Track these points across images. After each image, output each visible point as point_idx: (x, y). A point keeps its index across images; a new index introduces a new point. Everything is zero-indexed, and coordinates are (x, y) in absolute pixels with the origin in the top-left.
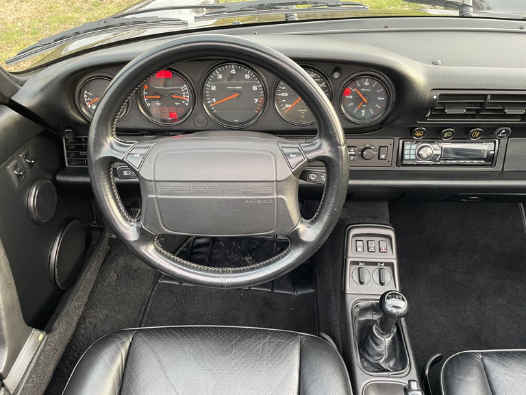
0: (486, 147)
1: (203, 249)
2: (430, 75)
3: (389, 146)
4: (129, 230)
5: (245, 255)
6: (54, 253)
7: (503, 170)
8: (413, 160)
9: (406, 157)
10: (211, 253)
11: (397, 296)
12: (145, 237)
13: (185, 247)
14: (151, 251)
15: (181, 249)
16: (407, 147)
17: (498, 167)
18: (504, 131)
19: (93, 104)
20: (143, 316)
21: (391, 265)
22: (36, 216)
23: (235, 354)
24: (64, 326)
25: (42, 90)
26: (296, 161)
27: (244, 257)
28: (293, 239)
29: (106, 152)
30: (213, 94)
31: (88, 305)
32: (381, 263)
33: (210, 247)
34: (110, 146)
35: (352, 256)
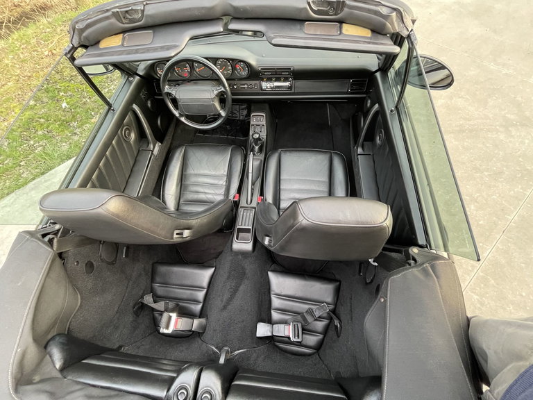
0: (287, 84)
2: (258, 61)
3: (258, 83)
4: (176, 113)
6: (159, 122)
7: (295, 92)
12: (181, 115)
14: (183, 119)
17: (293, 91)
18: (290, 79)
19: (161, 73)
21: (263, 125)
22: (151, 110)
24: (168, 139)
25: (145, 69)
26: (216, 92)
28: (219, 115)
29: (166, 90)
30: (197, 67)
31: (173, 139)
32: (261, 125)
34: (167, 89)
35: (252, 123)
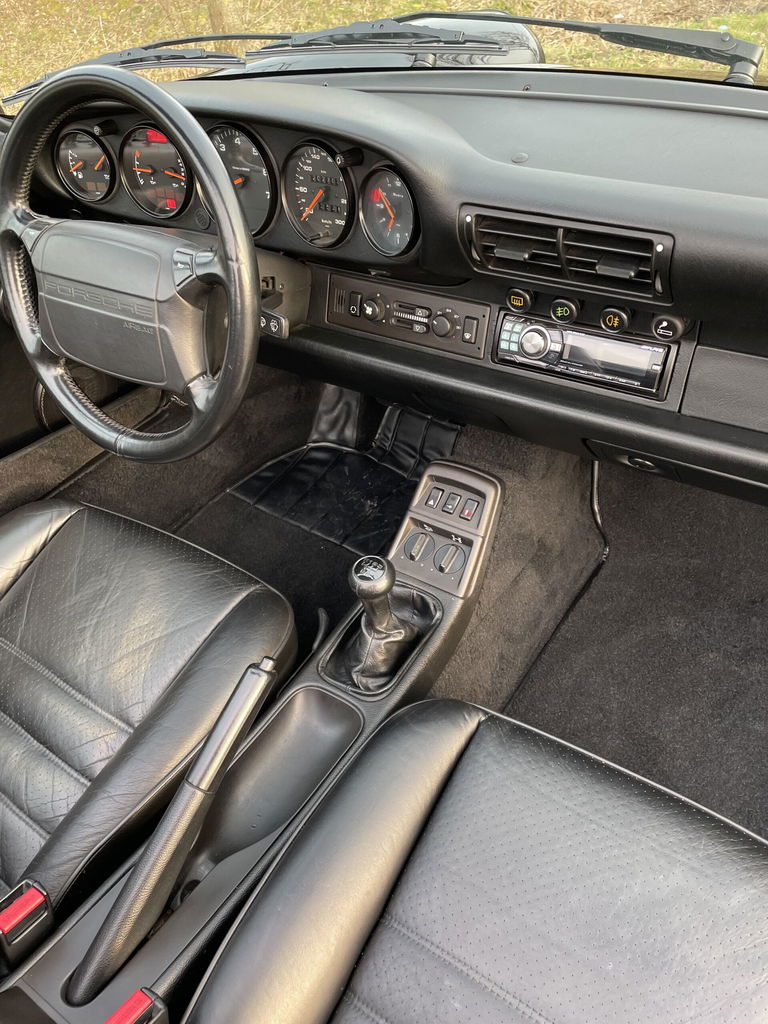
1: (313, 468)
3: (480, 318)
5: (371, 498)
7: (679, 411)
8: (514, 353)
9: (504, 345)
10: (323, 478)
11: (375, 564)
13: (290, 457)
15: (282, 457)
16: (508, 326)
17: (671, 404)
18: (665, 324)
20: (180, 526)
23: (162, 572)
26: (181, 275)
27: (367, 499)
32: (457, 536)
33: (326, 468)
35: (415, 509)
